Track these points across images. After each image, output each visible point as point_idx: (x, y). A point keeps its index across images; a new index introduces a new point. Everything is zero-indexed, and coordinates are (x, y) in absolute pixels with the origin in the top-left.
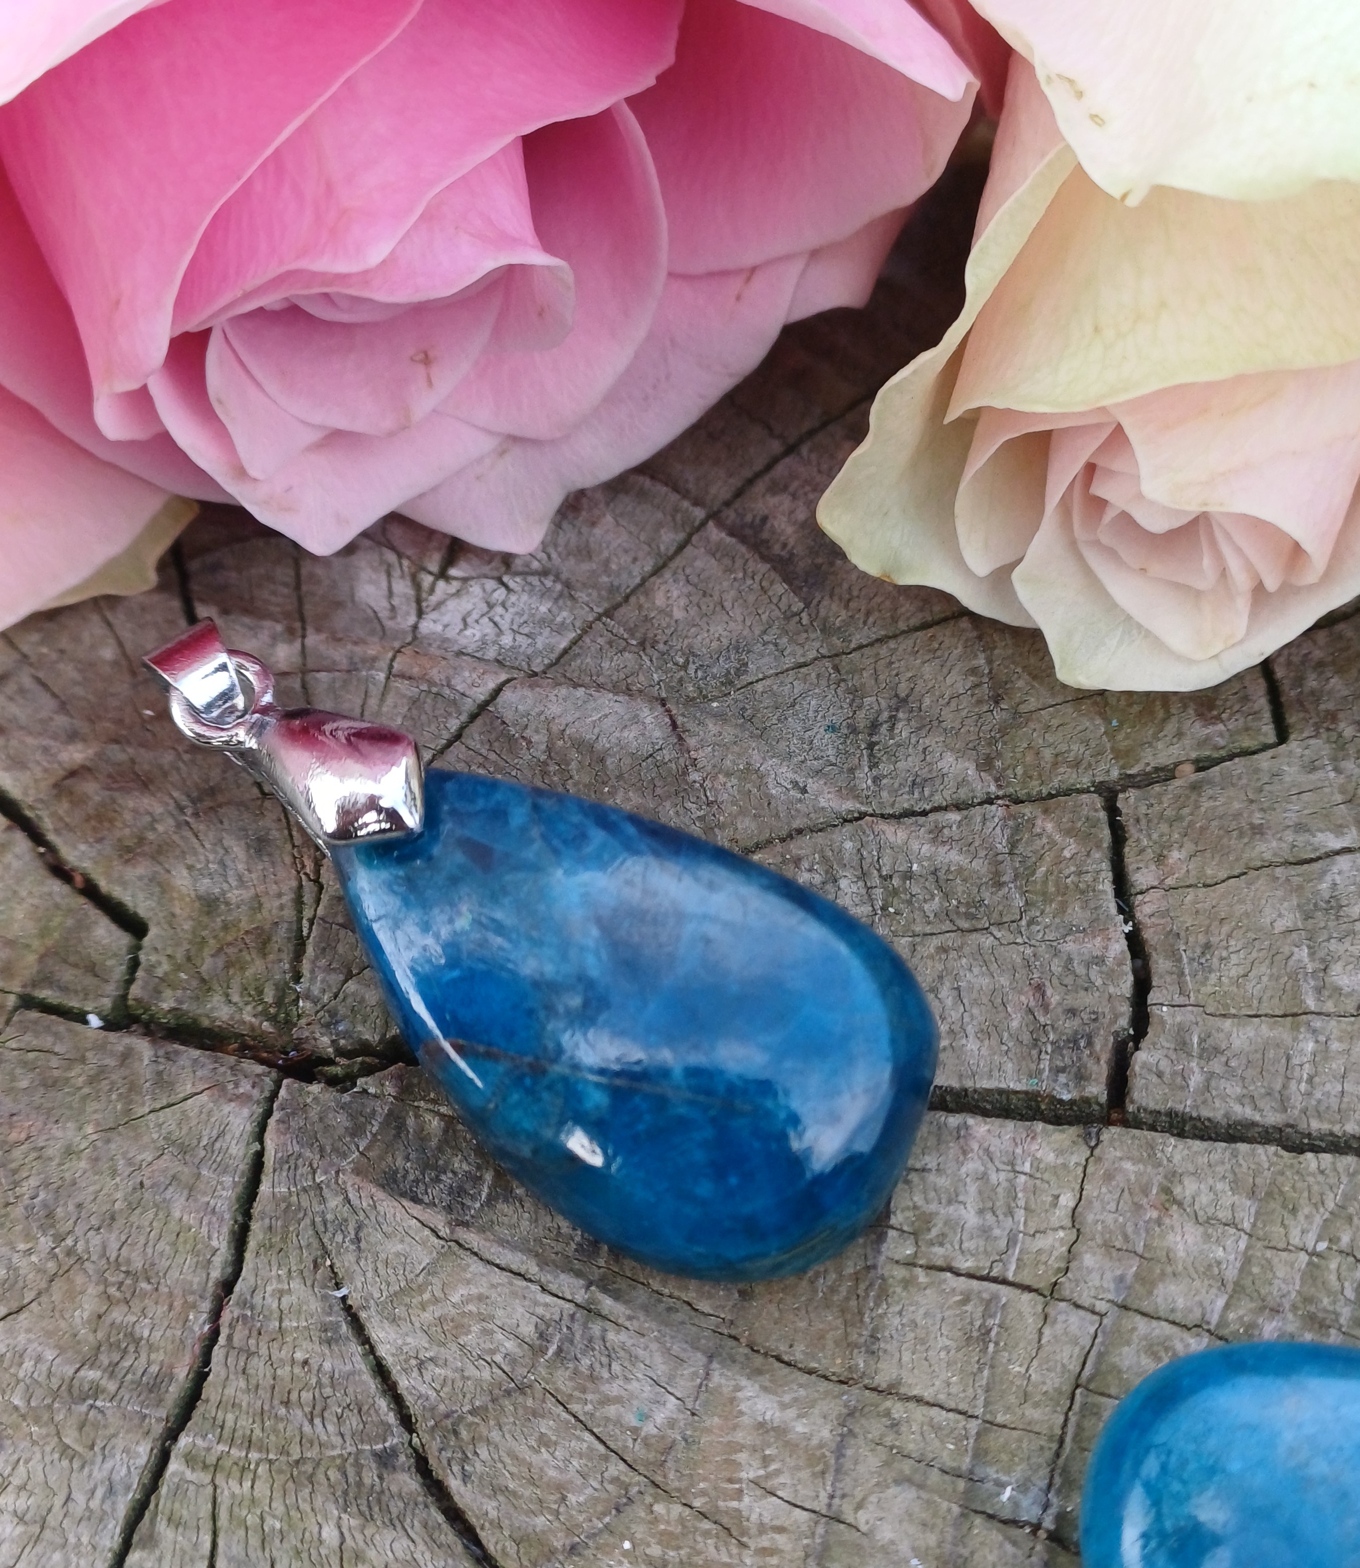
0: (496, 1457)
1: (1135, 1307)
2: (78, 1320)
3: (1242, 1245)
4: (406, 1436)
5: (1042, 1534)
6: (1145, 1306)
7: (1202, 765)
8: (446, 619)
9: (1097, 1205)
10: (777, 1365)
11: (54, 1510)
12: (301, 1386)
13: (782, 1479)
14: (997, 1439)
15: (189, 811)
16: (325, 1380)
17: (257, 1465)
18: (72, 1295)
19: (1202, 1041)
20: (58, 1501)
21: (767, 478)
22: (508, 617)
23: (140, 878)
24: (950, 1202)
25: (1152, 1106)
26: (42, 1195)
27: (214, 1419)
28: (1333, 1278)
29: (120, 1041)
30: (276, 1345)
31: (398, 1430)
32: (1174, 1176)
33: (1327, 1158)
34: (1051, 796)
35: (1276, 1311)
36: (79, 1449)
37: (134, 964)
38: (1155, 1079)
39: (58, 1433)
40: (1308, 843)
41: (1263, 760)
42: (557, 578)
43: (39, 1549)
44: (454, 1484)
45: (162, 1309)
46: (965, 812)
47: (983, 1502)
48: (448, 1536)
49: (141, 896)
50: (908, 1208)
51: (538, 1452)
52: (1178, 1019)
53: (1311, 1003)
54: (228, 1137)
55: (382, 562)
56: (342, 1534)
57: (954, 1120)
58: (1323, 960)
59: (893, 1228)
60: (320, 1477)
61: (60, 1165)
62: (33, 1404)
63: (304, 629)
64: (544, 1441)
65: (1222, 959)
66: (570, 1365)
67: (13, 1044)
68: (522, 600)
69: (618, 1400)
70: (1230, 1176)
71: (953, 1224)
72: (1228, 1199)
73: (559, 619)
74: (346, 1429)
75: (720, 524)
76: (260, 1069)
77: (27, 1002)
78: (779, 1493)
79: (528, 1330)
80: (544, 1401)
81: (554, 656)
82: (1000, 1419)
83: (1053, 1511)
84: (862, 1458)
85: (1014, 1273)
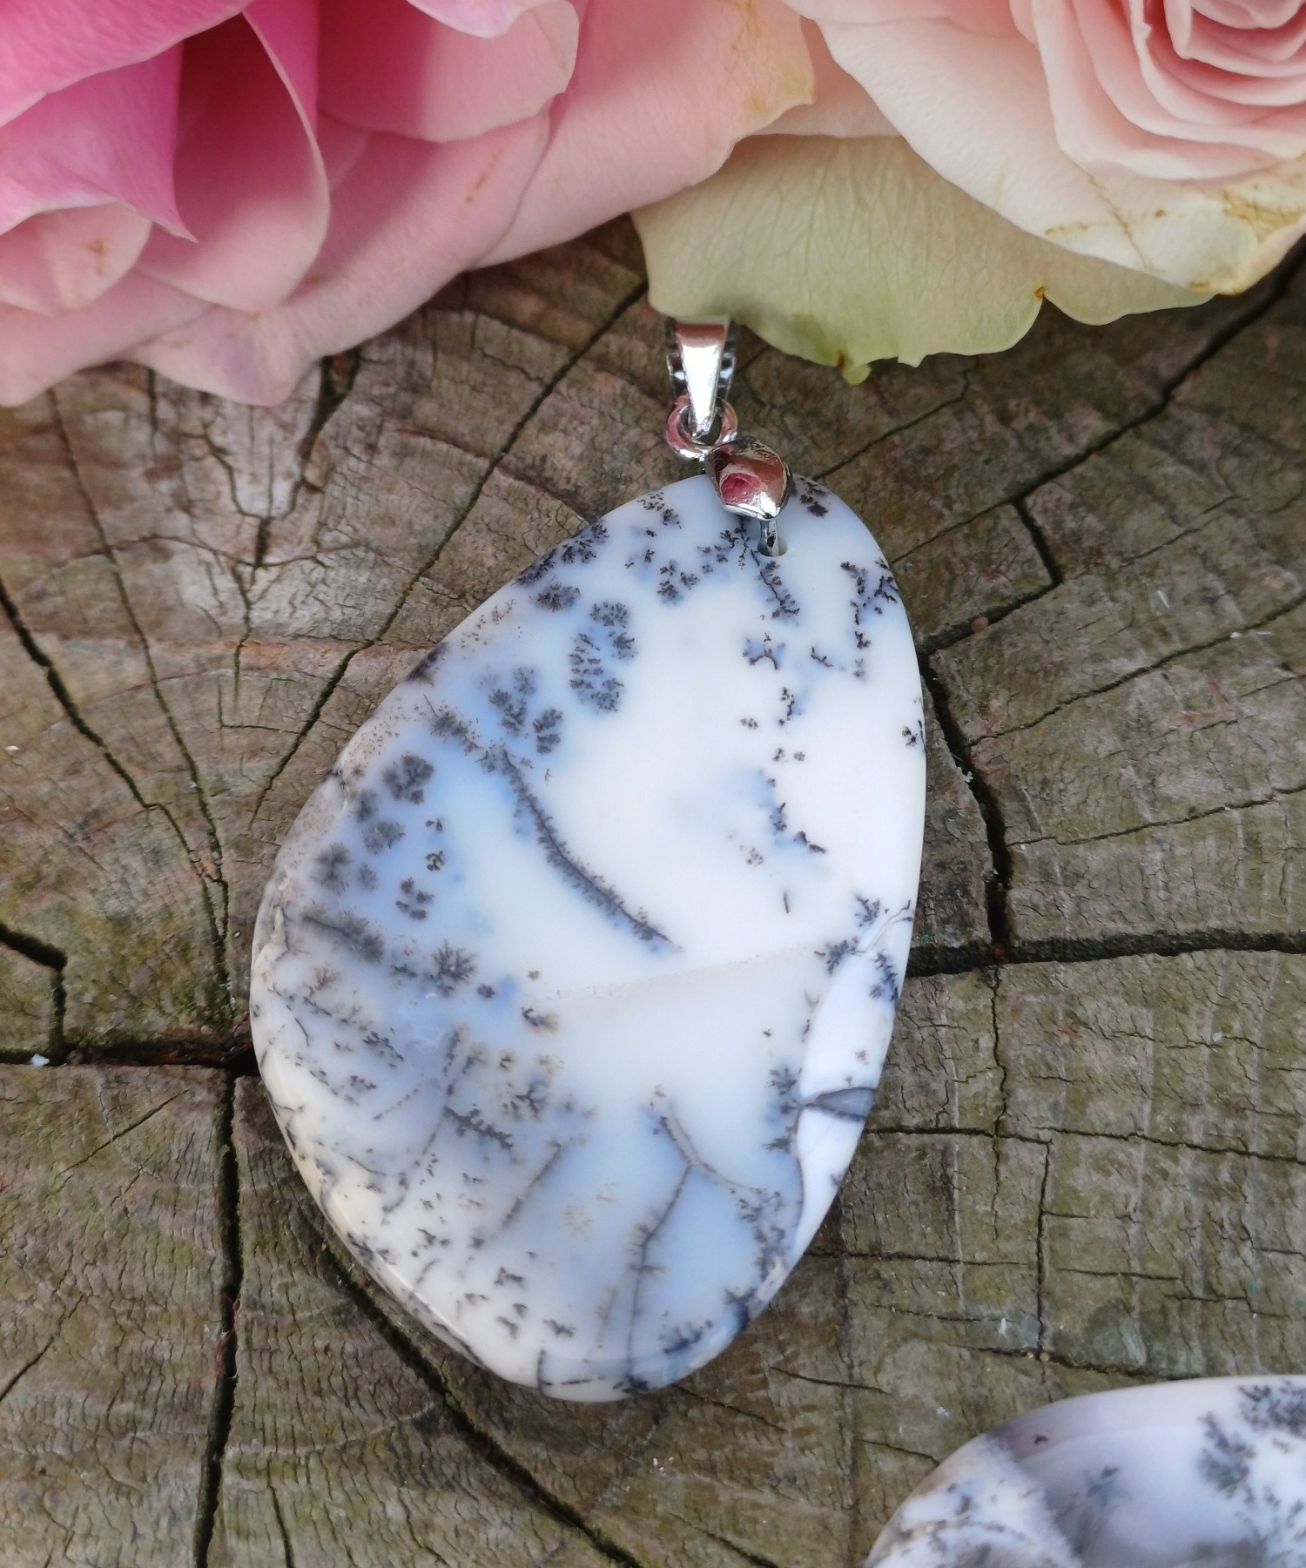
1: (1073, 1128)
2: (96, 1357)
3: (1150, 1051)
4: (439, 1399)
5: (1045, 1357)
6: (1082, 1126)
7: (995, 617)
8: (274, 606)
9: (1014, 1041)
11: (124, 1549)
12: (328, 1372)
13: (801, 1360)
14: (980, 1276)
15: (79, 836)
16: (351, 1362)
17: (307, 1458)
18: (84, 1333)
19: (1063, 869)
20: (127, 1540)
21: (536, 419)
22: (331, 592)
23: (48, 911)
25: (1036, 938)
26: (31, 1242)
27: (253, 1423)
28: (1234, 1063)
29: (69, 1073)
30: (294, 1339)
31: (429, 1394)
32: (1072, 999)
33: (1199, 954)
35: (1196, 1105)
36: (132, 1484)
37: (60, 997)
38: (1031, 913)
39: (108, 1472)
40: (1107, 671)
41: (1047, 602)
42: (368, 548)
44: (498, 1435)
45: (175, 1328)
47: (985, 1340)
48: (506, 1487)
49: (52, 928)
52: (1038, 853)
53: (1149, 817)
54: (197, 1146)
55: (201, 562)
56: (405, 1507)
58: (1148, 775)
60: (369, 1457)
61: (40, 1208)
62: (76, 1449)
63: (144, 640)
65: (1060, 791)
68: (340, 575)
70: (1122, 990)
71: (893, 1087)
72: (1127, 1010)
73: (380, 587)
74: (382, 1404)
75: (506, 470)
76: (208, 1073)
78: (802, 1373)
81: (383, 622)
82: (979, 1257)
83: (1049, 1333)
84: (868, 1325)
85: (960, 1121)
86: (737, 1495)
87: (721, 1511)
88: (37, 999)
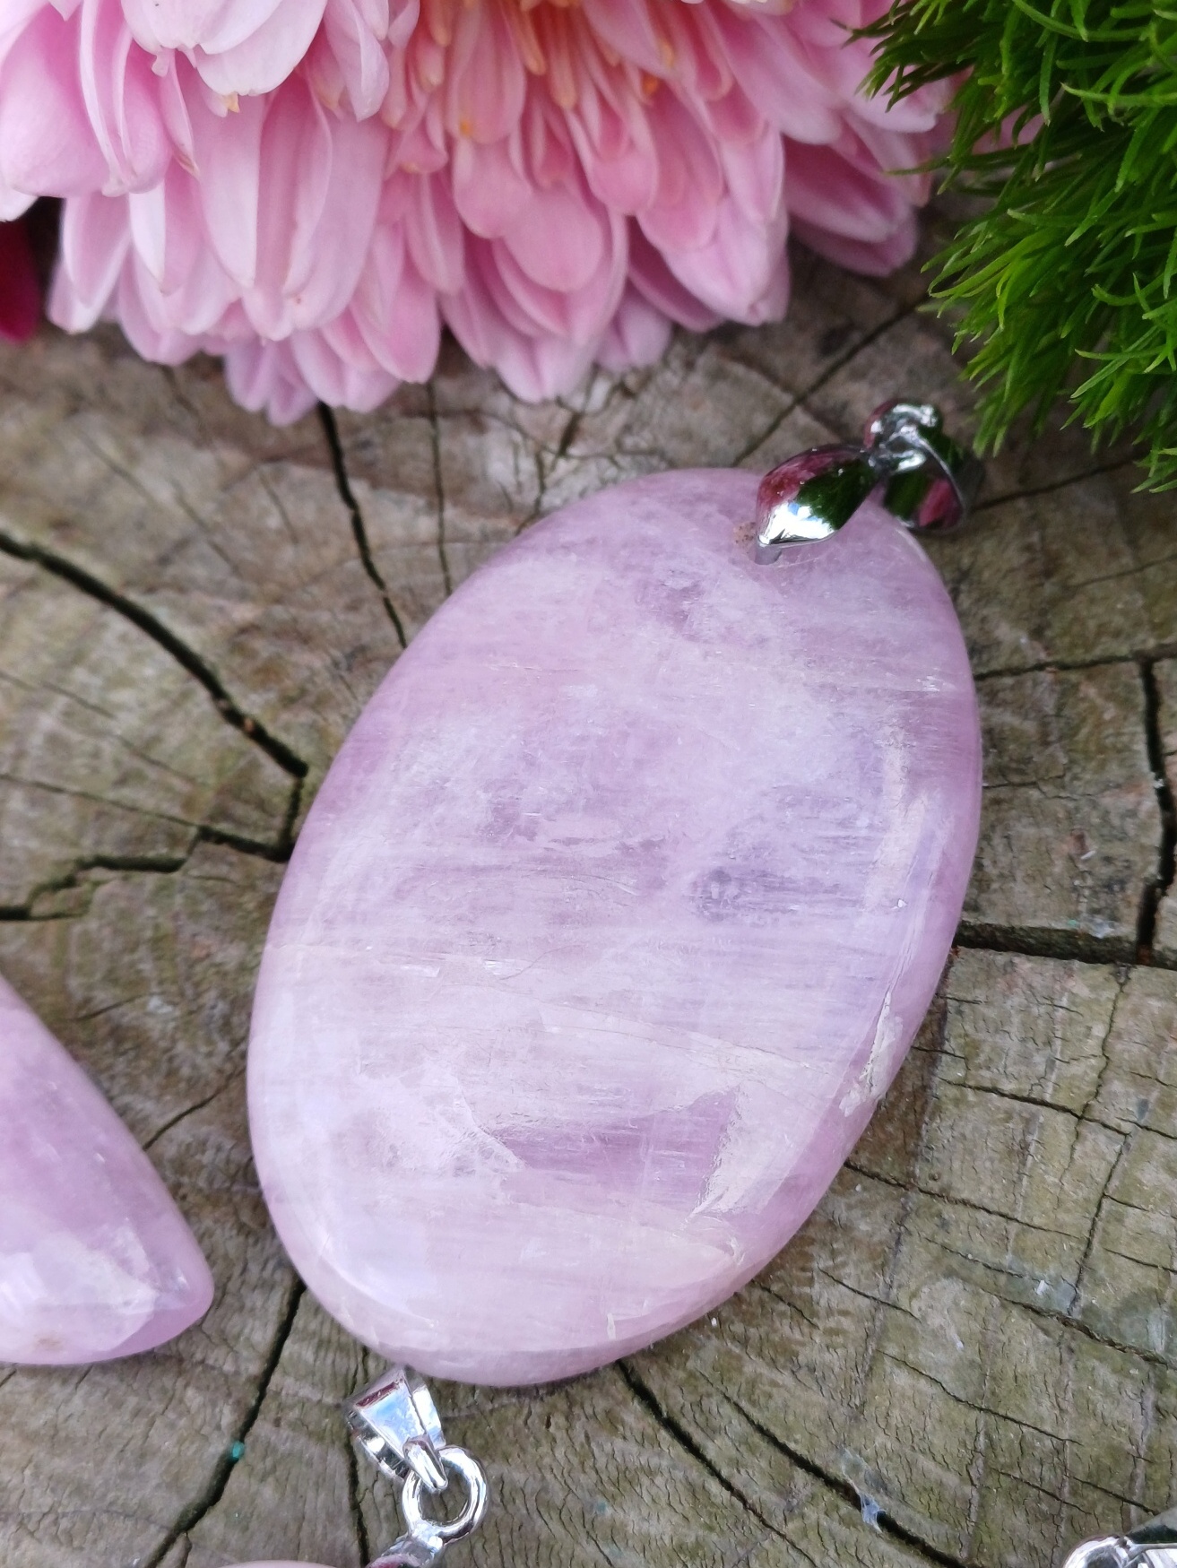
1: (1154, 1127)
5: (1071, 1324)
6: (1165, 1128)
8: (565, 493)
9: (1126, 1037)
11: (233, 1279)
13: (848, 1270)
14: (1033, 1238)
15: (344, 665)
20: (237, 1271)
21: (848, 367)
23: (302, 725)
24: (997, 1031)
34: (1094, 663)
36: (253, 1226)
37: (296, 803)
39: (236, 1211)
42: (662, 456)
43: (221, 1311)
46: (1018, 678)
47: (1019, 1295)
49: (303, 742)
50: (959, 1036)
55: (511, 443)
57: (1001, 958)
59: (946, 1053)
61: (235, 979)
62: (215, 1187)
63: (442, 503)
67: (195, 873)
71: (999, 1051)
75: (807, 408)
77: (206, 834)
78: (845, 1282)
82: (1037, 1221)
83: (1082, 1303)
84: (915, 1255)
85: (1052, 1096)
86: (759, 1370)
87: (743, 1380)
88: (276, 800)
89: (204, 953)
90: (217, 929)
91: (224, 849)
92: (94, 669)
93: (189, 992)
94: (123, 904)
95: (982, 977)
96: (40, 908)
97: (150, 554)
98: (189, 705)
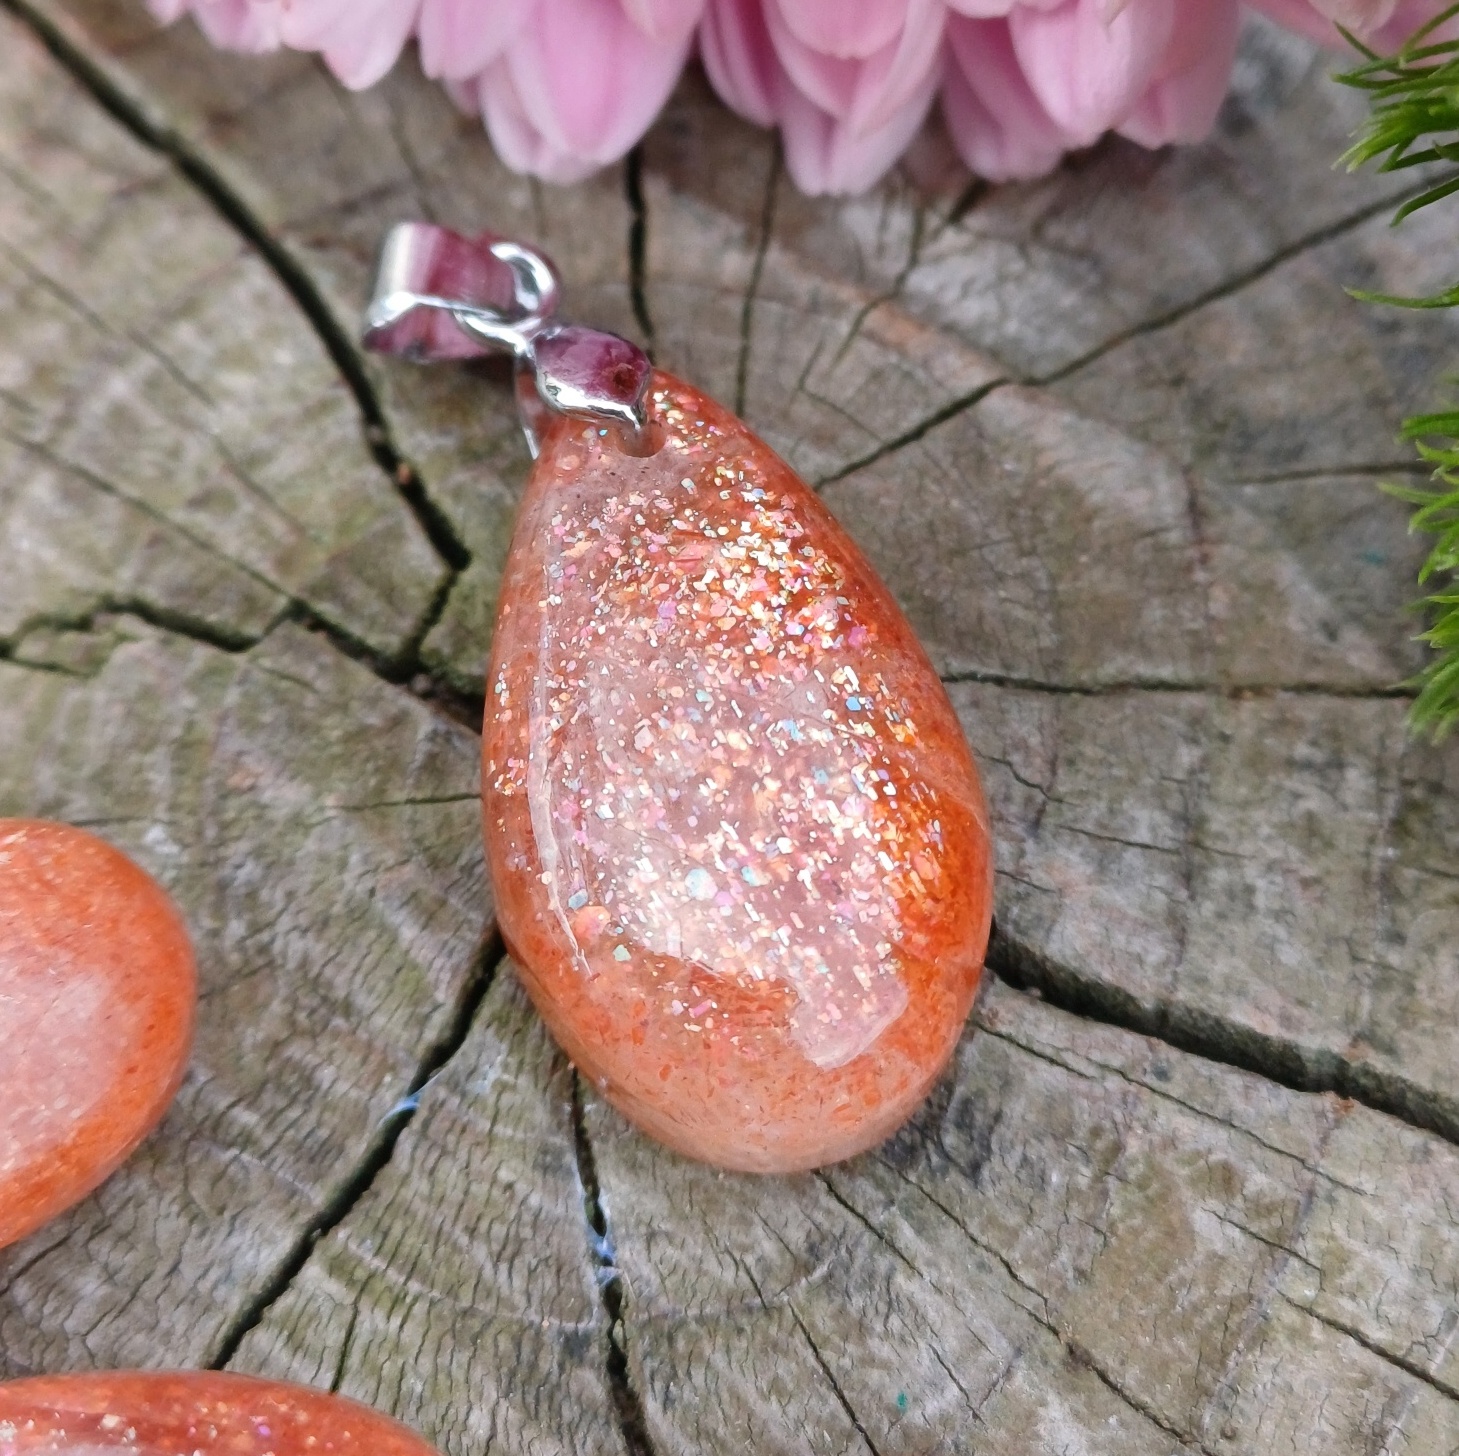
0: (713, 1387)
2: (248, 1042)
4: (607, 1323)
8: (944, 278)
10: (1098, 1383)
11: (153, 1279)
12: (493, 1213)
16: (527, 1218)
17: (416, 1299)
18: (251, 1004)
20: (162, 1269)
22: (1021, 297)
23: (481, 496)
24: (1379, 1245)
26: (249, 867)
27: (379, 1221)
29: (396, 698)
30: (478, 1153)
31: (598, 1310)
36: (205, 1207)
37: (439, 604)
39: (186, 1179)
42: (1095, 266)
43: (122, 1323)
44: (652, 1406)
45: (353, 1059)
49: (474, 520)
50: (1322, 1235)
51: (766, 1398)
56: (494, 1425)
57: (1413, 1137)
59: (1297, 1255)
60: (488, 1340)
61: (281, 834)
62: (166, 1132)
63: (766, 239)
64: (776, 1387)
66: (838, 1300)
67: (267, 663)
68: (1044, 282)
69: (885, 1366)
71: (1375, 1277)
73: (1082, 321)
74: (536, 1289)
77: (299, 611)
79: (796, 1236)
80: (791, 1334)
81: (1063, 365)
85: (1440, 1368)
88: (413, 592)
89: (248, 782)
90: (275, 754)
91: (320, 638)
92: (207, 331)
93: (211, 833)
94: (150, 677)
95: (1377, 1155)
96: (29, 649)
97: (333, 194)
98: (328, 421)
